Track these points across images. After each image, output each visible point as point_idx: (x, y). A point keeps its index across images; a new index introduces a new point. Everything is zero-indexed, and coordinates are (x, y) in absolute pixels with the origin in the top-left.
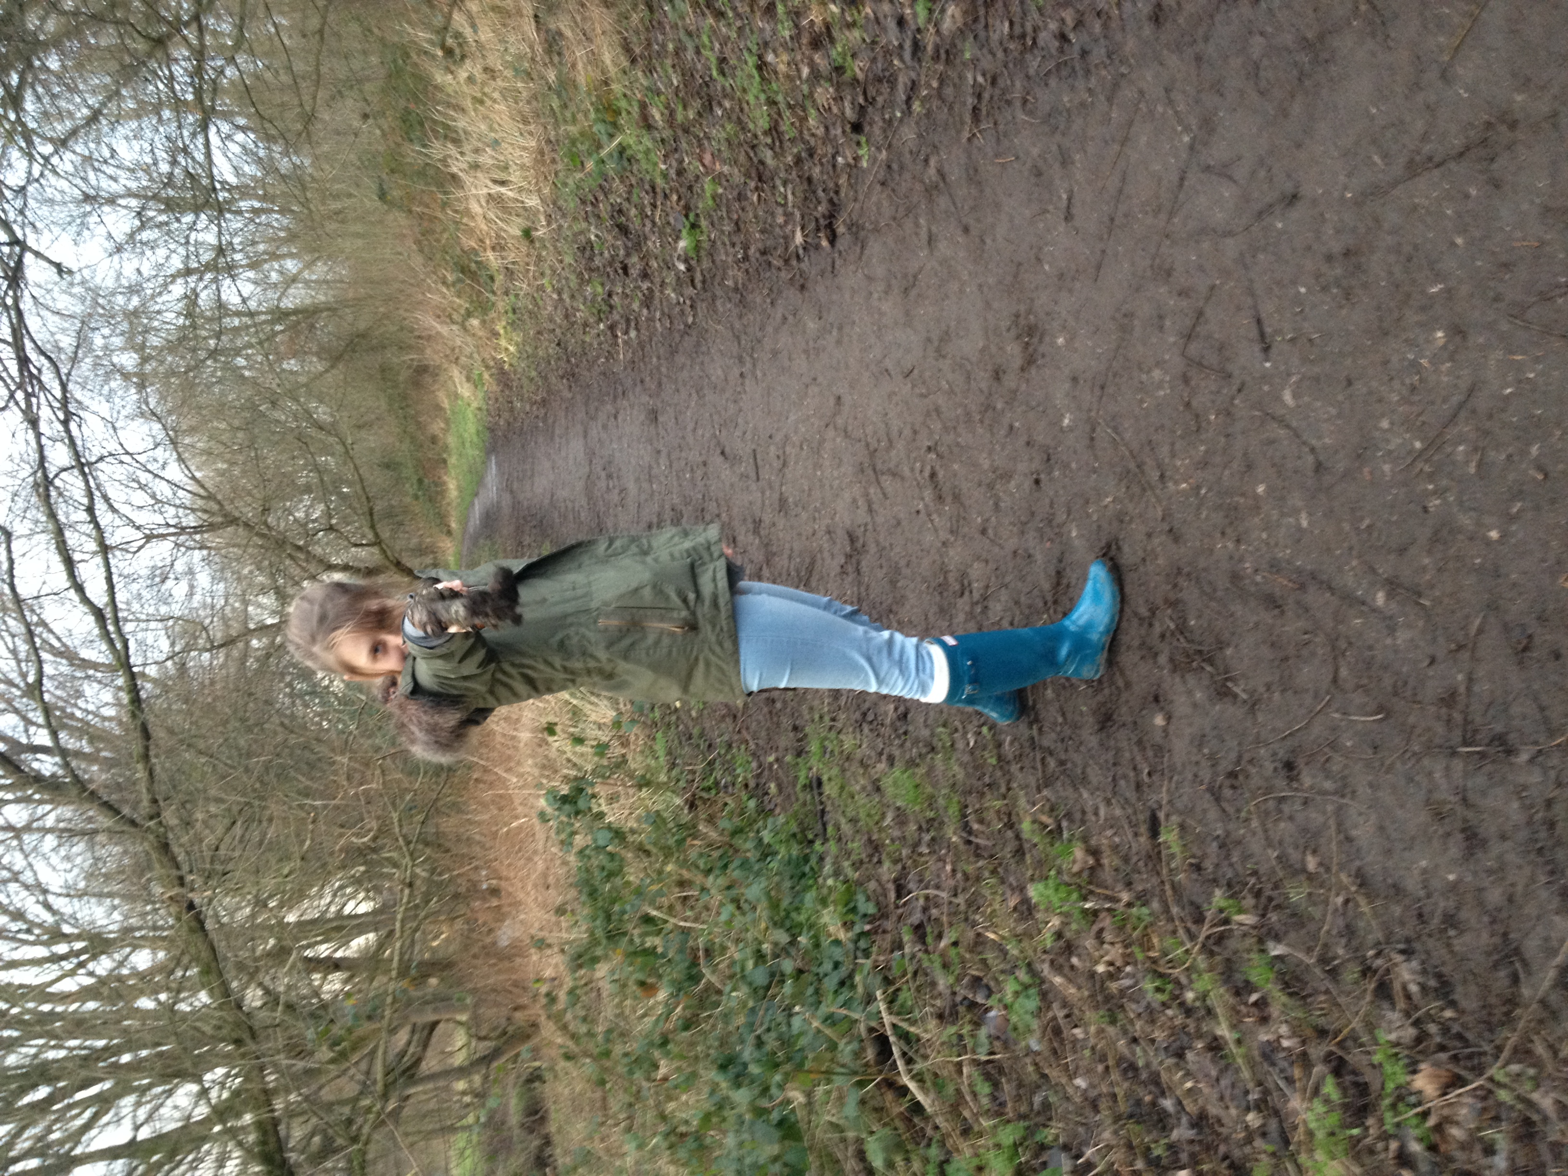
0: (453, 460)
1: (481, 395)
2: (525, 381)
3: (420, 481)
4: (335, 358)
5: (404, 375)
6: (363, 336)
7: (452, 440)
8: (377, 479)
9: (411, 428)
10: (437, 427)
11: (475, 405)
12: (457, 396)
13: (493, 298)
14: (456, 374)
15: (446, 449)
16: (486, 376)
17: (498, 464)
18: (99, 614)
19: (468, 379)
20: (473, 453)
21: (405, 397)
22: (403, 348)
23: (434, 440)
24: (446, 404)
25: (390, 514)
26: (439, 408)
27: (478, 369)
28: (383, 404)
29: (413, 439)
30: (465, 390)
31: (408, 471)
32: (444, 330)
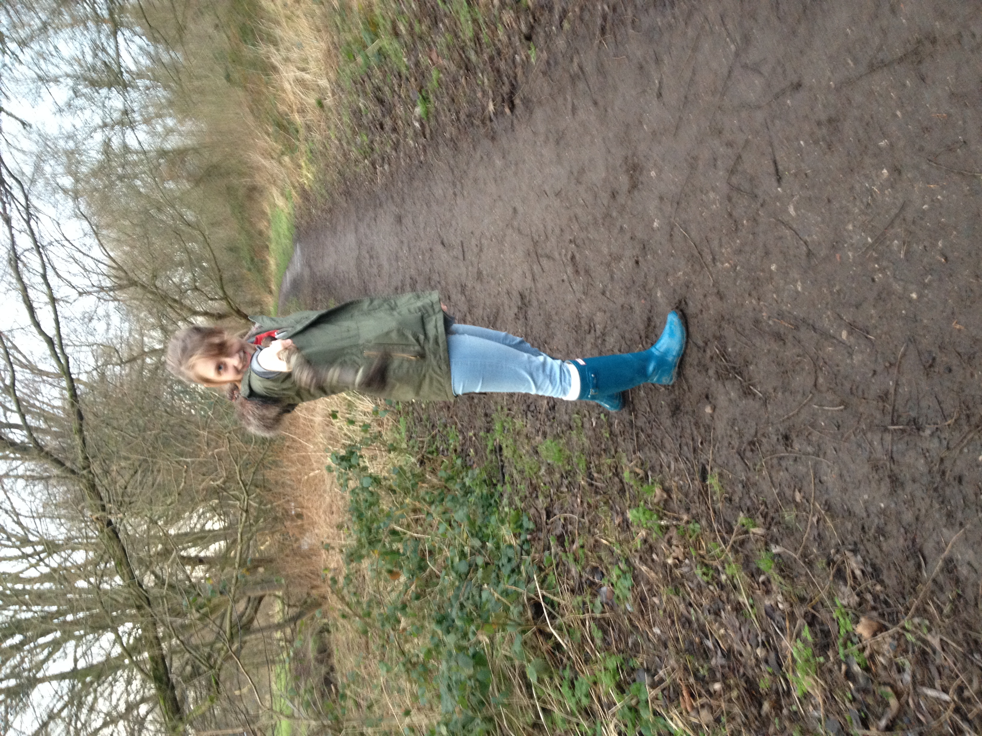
0: (272, 246)
1: (290, 205)
2: (319, 197)
3: (252, 260)
4: (197, 181)
5: (241, 192)
6: (215, 167)
7: (272, 234)
8: (225, 258)
9: (247, 225)
10: (262, 225)
11: (286, 210)
12: (275, 205)
13: (297, 143)
14: (275, 192)
15: (268, 239)
16: (293, 193)
17: (302, 249)
18: (50, 341)
19: (283, 194)
20: (286, 242)
21: (242, 206)
22: (241, 174)
23: (261, 233)
24: (268, 210)
25: (233, 280)
26: (264, 213)
27: (289, 188)
28: (229, 210)
29: (248, 233)
30: (280, 202)
31: (245, 253)
32: (266, 163)
